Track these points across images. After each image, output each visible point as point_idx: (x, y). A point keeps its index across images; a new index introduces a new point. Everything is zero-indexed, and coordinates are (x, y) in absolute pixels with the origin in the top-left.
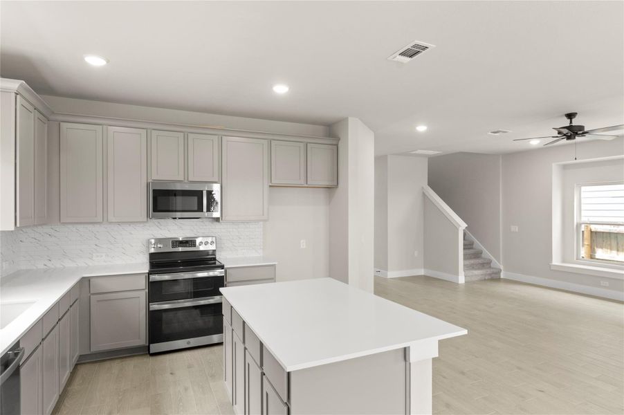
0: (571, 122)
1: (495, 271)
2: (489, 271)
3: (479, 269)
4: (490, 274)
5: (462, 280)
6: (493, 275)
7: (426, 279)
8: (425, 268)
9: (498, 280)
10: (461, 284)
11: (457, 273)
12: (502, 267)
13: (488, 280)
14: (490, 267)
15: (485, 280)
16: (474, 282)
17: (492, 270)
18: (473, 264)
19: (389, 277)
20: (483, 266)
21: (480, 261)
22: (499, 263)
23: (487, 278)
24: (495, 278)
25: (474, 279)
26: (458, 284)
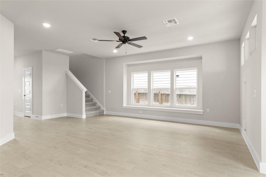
0: (124, 35)
1: (101, 111)
2: (98, 111)
3: (94, 111)
4: (99, 113)
5: (84, 116)
6: (100, 113)
7: (67, 118)
8: (67, 112)
9: (103, 115)
10: (84, 119)
11: (82, 114)
12: (105, 109)
13: (98, 115)
14: (100, 110)
15: (96, 116)
16: (91, 117)
17: (100, 111)
18: (92, 109)
19: (43, 119)
20: (96, 110)
21: (95, 107)
22: (103, 107)
23: (97, 115)
24: (101, 114)
25: (91, 116)
26: (82, 119)
